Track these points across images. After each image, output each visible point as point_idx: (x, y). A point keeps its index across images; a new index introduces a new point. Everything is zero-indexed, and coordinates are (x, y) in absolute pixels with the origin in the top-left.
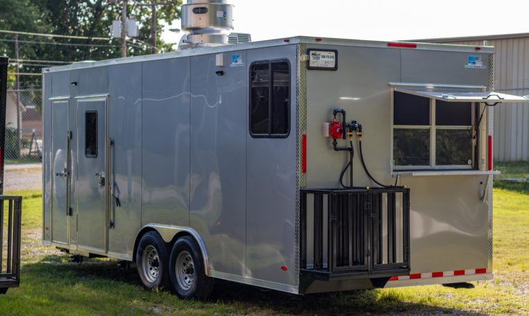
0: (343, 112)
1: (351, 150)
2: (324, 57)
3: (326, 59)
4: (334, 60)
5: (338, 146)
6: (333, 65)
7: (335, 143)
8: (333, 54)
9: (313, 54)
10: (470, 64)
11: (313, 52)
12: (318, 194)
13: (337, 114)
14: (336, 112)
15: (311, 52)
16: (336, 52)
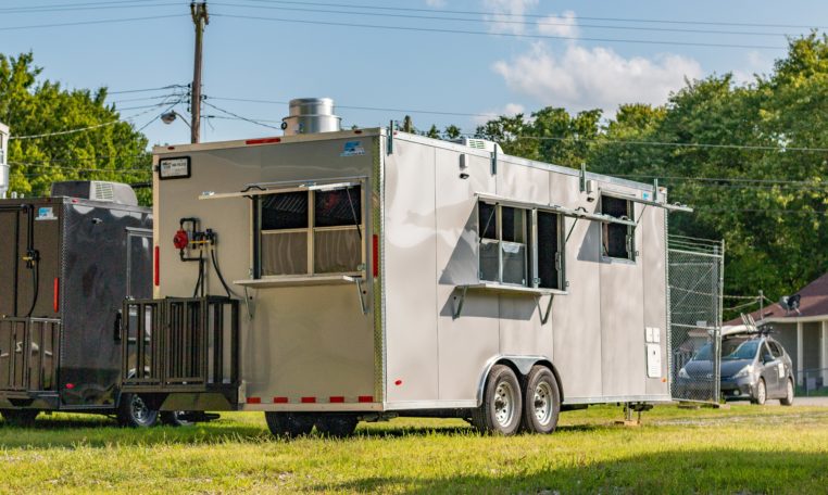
0: (193, 221)
1: (201, 259)
2: (174, 165)
3: (177, 167)
4: (186, 167)
5: (185, 257)
6: (186, 173)
7: (182, 254)
8: (186, 161)
9: (163, 164)
10: (346, 152)
13: (185, 223)
14: (182, 221)
15: (163, 162)
16: (189, 159)
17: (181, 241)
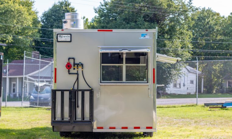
0: (74, 59)
1: (77, 74)
2: (64, 37)
3: (66, 38)
4: (70, 38)
5: (70, 72)
6: (69, 40)
8: (69, 36)
9: (59, 36)
10: (142, 37)
11: (60, 35)
12: (62, 92)
13: (70, 60)
14: (69, 59)
15: (59, 35)
16: (71, 35)
17: (68, 66)
